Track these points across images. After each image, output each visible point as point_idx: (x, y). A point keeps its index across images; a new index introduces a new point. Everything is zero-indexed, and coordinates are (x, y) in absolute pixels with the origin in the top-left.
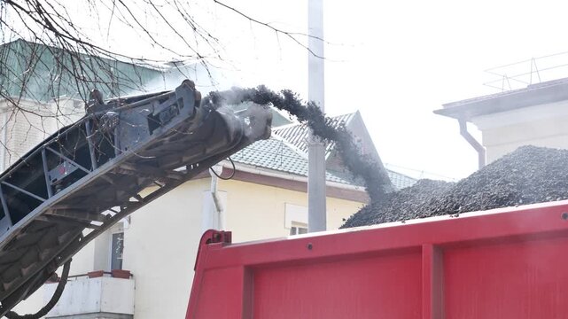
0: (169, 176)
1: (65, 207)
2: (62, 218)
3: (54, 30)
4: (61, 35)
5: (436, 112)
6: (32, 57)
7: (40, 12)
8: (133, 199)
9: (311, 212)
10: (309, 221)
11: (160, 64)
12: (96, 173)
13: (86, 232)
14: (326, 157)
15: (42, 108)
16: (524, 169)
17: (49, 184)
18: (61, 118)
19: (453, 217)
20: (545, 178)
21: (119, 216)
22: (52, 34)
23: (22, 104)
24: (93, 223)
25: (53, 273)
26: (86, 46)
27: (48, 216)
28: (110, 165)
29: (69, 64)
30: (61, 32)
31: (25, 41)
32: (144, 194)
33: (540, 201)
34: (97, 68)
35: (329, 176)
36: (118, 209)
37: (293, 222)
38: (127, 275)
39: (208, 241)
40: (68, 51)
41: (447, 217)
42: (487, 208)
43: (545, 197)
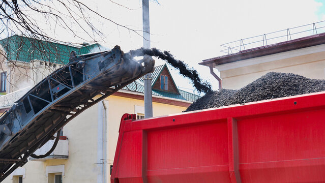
0: (108, 90)
1: (60, 105)
2: (58, 110)
3: (30, 30)
4: (34, 33)
5: (199, 64)
6: (21, 43)
7: (24, 23)
8: (90, 101)
9: (146, 109)
10: (145, 112)
11: (78, 45)
12: (75, 89)
13: (68, 117)
14: (152, 84)
15: (26, 65)
16: (272, 83)
17: (52, 95)
18: (34, 69)
19: (242, 105)
20: (283, 86)
21: (83, 109)
22: (30, 32)
23: (17, 64)
24: (71, 112)
25: (53, 136)
26: (45, 37)
27: (52, 110)
28: (81, 86)
29: (38, 45)
30: (34, 31)
31: (17, 35)
32: (95, 98)
33: (282, 96)
34: (50, 47)
35: (153, 93)
36: (83, 106)
37: (138, 113)
38: (65, 138)
39: (125, 119)
40: (37, 40)
41: (239, 105)
42: (257, 100)
43: (284, 95)
